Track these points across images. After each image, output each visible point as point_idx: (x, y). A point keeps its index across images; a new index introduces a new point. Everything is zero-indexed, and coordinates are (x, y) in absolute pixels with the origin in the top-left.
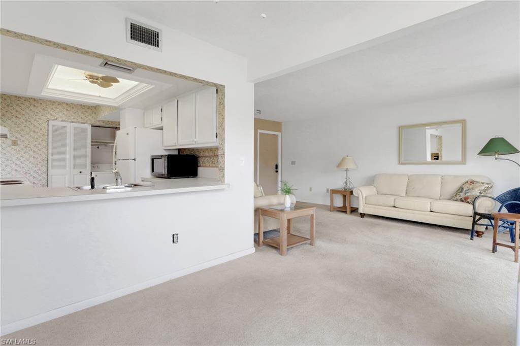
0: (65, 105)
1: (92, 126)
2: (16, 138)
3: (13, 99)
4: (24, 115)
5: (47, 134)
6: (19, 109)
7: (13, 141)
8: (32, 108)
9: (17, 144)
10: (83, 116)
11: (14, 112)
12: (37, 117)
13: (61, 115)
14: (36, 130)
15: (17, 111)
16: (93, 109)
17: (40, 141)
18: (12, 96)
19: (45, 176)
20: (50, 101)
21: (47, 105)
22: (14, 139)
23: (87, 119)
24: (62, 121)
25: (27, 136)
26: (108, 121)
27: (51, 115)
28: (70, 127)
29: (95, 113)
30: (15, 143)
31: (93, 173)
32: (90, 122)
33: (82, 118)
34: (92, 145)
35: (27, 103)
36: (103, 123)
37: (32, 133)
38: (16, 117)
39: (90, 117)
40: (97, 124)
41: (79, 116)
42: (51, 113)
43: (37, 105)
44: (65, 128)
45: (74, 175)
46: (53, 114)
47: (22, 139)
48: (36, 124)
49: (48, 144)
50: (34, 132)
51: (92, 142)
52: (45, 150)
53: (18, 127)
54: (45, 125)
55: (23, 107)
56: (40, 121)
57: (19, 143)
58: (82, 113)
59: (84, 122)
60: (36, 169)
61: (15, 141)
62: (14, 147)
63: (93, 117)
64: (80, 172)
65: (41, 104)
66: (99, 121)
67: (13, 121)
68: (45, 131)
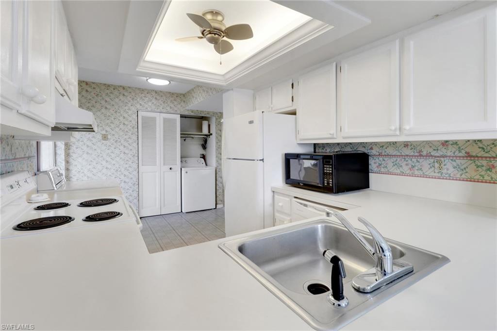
0: (154, 94)
1: (181, 117)
2: (106, 131)
3: (103, 87)
4: (113, 105)
5: (137, 127)
6: (108, 99)
7: (103, 134)
8: (121, 97)
9: (108, 139)
10: (172, 106)
11: (103, 102)
12: (127, 108)
13: (150, 104)
14: (126, 123)
15: (106, 101)
16: (182, 96)
17: (130, 134)
18: (101, 84)
19: (135, 173)
20: (139, 89)
21: (136, 94)
22: (104, 132)
23: (176, 109)
24: (152, 111)
25: (117, 129)
26: (197, 111)
27: (141, 105)
28: (160, 118)
29: (184, 102)
30: (105, 137)
31: (183, 169)
32: (179, 112)
33: (171, 108)
34: (181, 137)
35: (116, 92)
36: (192, 112)
37: (122, 126)
38: (106, 108)
39: (179, 106)
40: (186, 113)
41: (168, 105)
42: (141, 102)
43: (126, 94)
44: (154, 119)
45: (164, 172)
46: (143, 104)
47: (113, 132)
48: (126, 115)
49: (138, 138)
50: (124, 124)
51: (181, 134)
52: (135, 145)
53: (108, 119)
54: (135, 116)
55: (112, 96)
56: (130, 112)
57: (109, 137)
58: (171, 101)
59: (172, 112)
60: (127, 166)
61: (105, 134)
62: (104, 141)
63: (182, 106)
64: (171, 169)
65: (130, 92)
66: (188, 110)
67: (102, 113)
68: (134, 123)
